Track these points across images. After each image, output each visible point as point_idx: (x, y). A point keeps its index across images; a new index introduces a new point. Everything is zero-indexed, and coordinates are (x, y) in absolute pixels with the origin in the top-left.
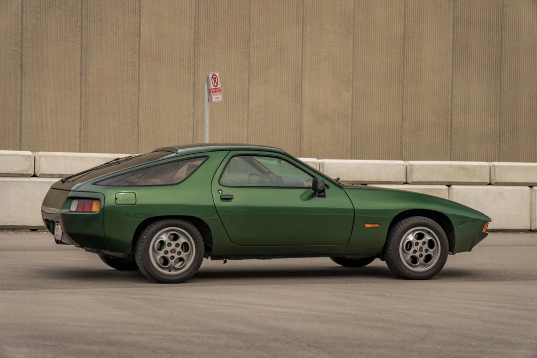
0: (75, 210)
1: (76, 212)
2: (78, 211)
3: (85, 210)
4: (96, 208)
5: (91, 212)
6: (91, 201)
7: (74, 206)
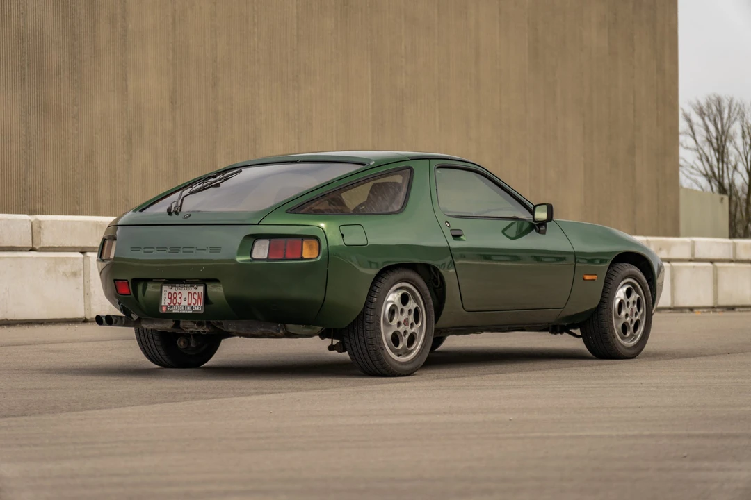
0: (265, 257)
1: (267, 259)
2: (271, 257)
3: (289, 256)
4: (309, 252)
5: (302, 258)
6: (300, 240)
7: (261, 251)
